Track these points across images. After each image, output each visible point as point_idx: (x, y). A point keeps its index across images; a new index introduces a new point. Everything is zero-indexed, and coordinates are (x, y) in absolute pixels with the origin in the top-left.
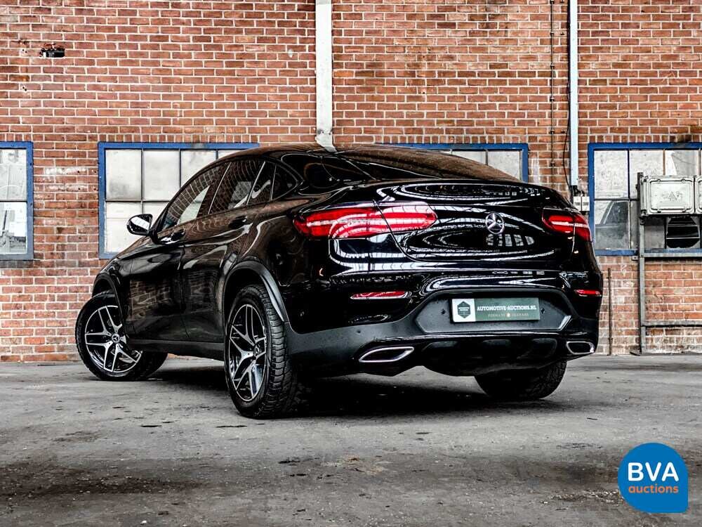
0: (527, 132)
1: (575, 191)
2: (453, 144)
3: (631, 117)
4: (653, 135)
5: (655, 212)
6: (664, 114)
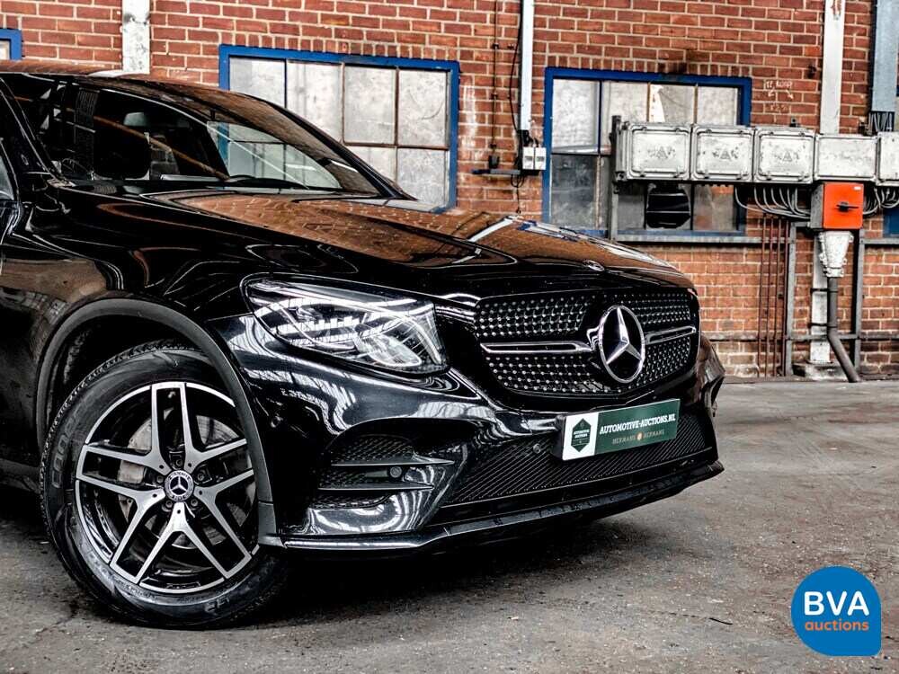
0: (458, 43)
1: (525, 138)
2: (346, 54)
3: (607, 31)
4: (635, 60)
5: (638, 175)
6: (650, 31)
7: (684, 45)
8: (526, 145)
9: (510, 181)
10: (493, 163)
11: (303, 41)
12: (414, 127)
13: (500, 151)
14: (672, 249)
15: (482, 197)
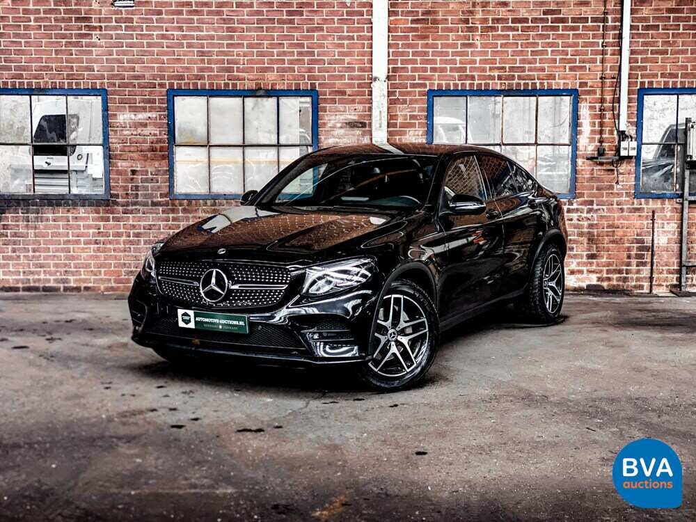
0: (578, 78)
1: (623, 136)
2: (504, 90)
3: (682, 62)
8: (623, 141)
9: (612, 163)
10: (601, 152)
11: (478, 84)
12: (548, 132)
13: (606, 145)
15: (593, 174)
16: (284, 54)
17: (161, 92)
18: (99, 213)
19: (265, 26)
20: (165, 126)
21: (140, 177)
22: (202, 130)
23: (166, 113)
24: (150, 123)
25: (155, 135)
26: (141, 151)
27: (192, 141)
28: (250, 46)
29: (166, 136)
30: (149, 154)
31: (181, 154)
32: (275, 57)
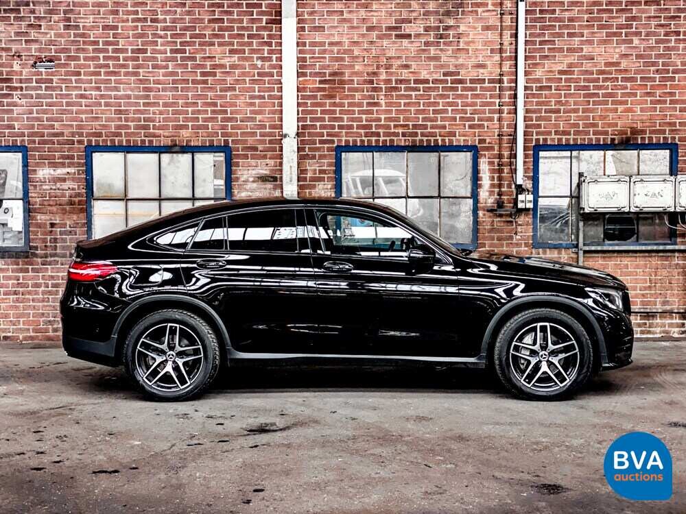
0: (477, 135)
1: (520, 189)
2: (408, 146)
3: (574, 120)
4: (594, 137)
5: (593, 210)
6: (605, 118)
7: (628, 125)
8: (520, 194)
9: (510, 215)
10: (500, 204)
11: (383, 140)
12: (450, 186)
13: (505, 198)
14: (624, 255)
15: (493, 225)
16: (199, 112)
17: (79, 148)
18: (18, 264)
19: (180, 86)
20: (84, 180)
21: (59, 230)
22: (119, 185)
23: (84, 168)
24: (68, 178)
25: (73, 189)
26: (60, 205)
27: (109, 195)
28: (165, 105)
29: (84, 191)
30: (68, 208)
31: (99, 208)
32: (190, 115)
